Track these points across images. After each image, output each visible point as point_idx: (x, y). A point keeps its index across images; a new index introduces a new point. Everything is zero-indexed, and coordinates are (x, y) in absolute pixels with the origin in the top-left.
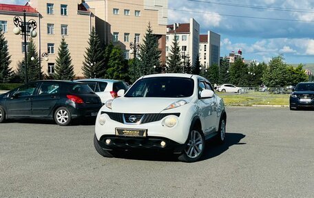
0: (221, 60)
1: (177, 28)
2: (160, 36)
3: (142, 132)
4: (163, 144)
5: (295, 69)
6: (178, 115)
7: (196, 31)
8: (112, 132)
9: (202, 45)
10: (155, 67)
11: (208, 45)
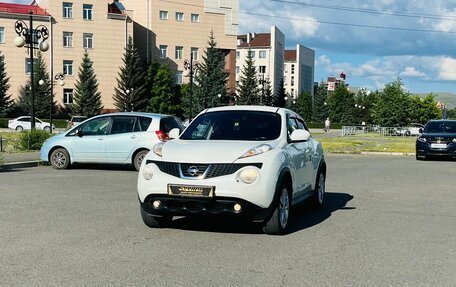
0: (316, 87)
1: (251, 39)
2: (227, 51)
3: (206, 190)
4: (237, 207)
5: (422, 100)
6: (259, 165)
7: (279, 45)
8: (163, 190)
9: (288, 66)
10: (220, 95)
11: (297, 65)
